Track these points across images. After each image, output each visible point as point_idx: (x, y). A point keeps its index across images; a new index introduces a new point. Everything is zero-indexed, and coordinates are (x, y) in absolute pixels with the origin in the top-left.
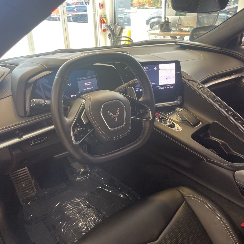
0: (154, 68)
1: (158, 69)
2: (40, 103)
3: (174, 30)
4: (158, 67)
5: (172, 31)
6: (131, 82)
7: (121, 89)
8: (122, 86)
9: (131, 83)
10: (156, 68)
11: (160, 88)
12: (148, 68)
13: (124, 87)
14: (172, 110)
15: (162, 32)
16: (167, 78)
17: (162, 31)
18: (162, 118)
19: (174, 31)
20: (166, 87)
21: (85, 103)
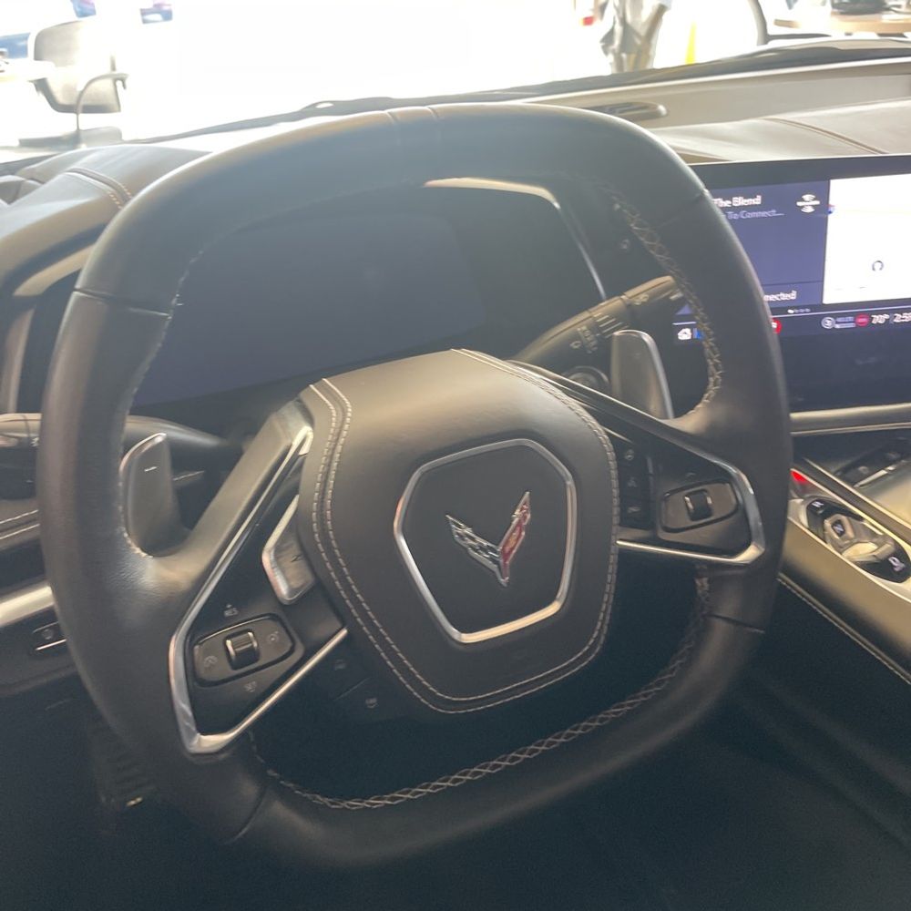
0: (799, 204)
1: (824, 209)
2: (30, 439)
3: (899, 6)
4: (823, 196)
5: (888, 9)
6: (639, 294)
7: (576, 337)
8: (585, 315)
9: (643, 298)
10: (808, 203)
11: (828, 323)
12: (757, 201)
13: (595, 327)
14: (893, 456)
15: (842, 17)
16: (878, 266)
17: (842, 13)
18: (831, 509)
19: (896, 12)
20: (869, 315)
21: (304, 451)
